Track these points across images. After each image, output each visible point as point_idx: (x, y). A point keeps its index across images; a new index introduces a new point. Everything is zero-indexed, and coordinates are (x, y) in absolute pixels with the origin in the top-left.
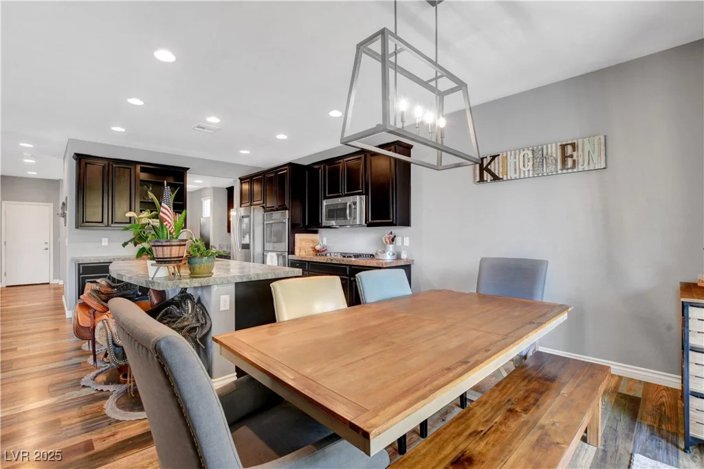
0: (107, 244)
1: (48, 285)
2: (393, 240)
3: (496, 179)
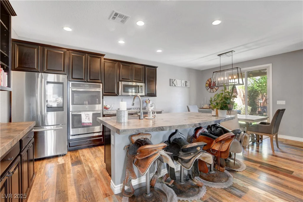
3: (175, 86)
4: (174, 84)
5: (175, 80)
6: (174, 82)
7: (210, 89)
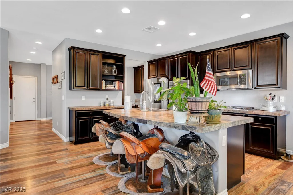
0: (84, 99)
1: (35, 121)
2: (273, 99)
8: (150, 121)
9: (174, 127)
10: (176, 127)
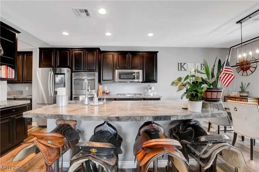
3: (185, 70)
4: (184, 68)
5: (185, 64)
6: (184, 66)
7: (242, 71)
8: (175, 115)
9: (204, 117)
10: (206, 116)
